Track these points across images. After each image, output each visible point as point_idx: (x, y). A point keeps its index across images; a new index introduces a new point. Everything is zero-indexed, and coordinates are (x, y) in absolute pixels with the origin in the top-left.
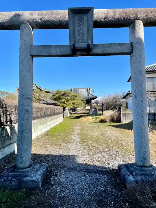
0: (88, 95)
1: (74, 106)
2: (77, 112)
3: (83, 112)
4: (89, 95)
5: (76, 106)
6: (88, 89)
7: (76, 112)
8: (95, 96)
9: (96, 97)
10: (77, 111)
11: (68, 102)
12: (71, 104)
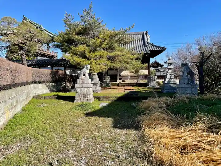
0: (145, 46)
1: (113, 64)
2: (121, 81)
3: (134, 81)
4: (147, 44)
5: (117, 65)
6: (143, 34)
7: (118, 81)
8: (161, 47)
9: (163, 48)
10: (120, 79)
11: (96, 53)
12: (105, 60)
